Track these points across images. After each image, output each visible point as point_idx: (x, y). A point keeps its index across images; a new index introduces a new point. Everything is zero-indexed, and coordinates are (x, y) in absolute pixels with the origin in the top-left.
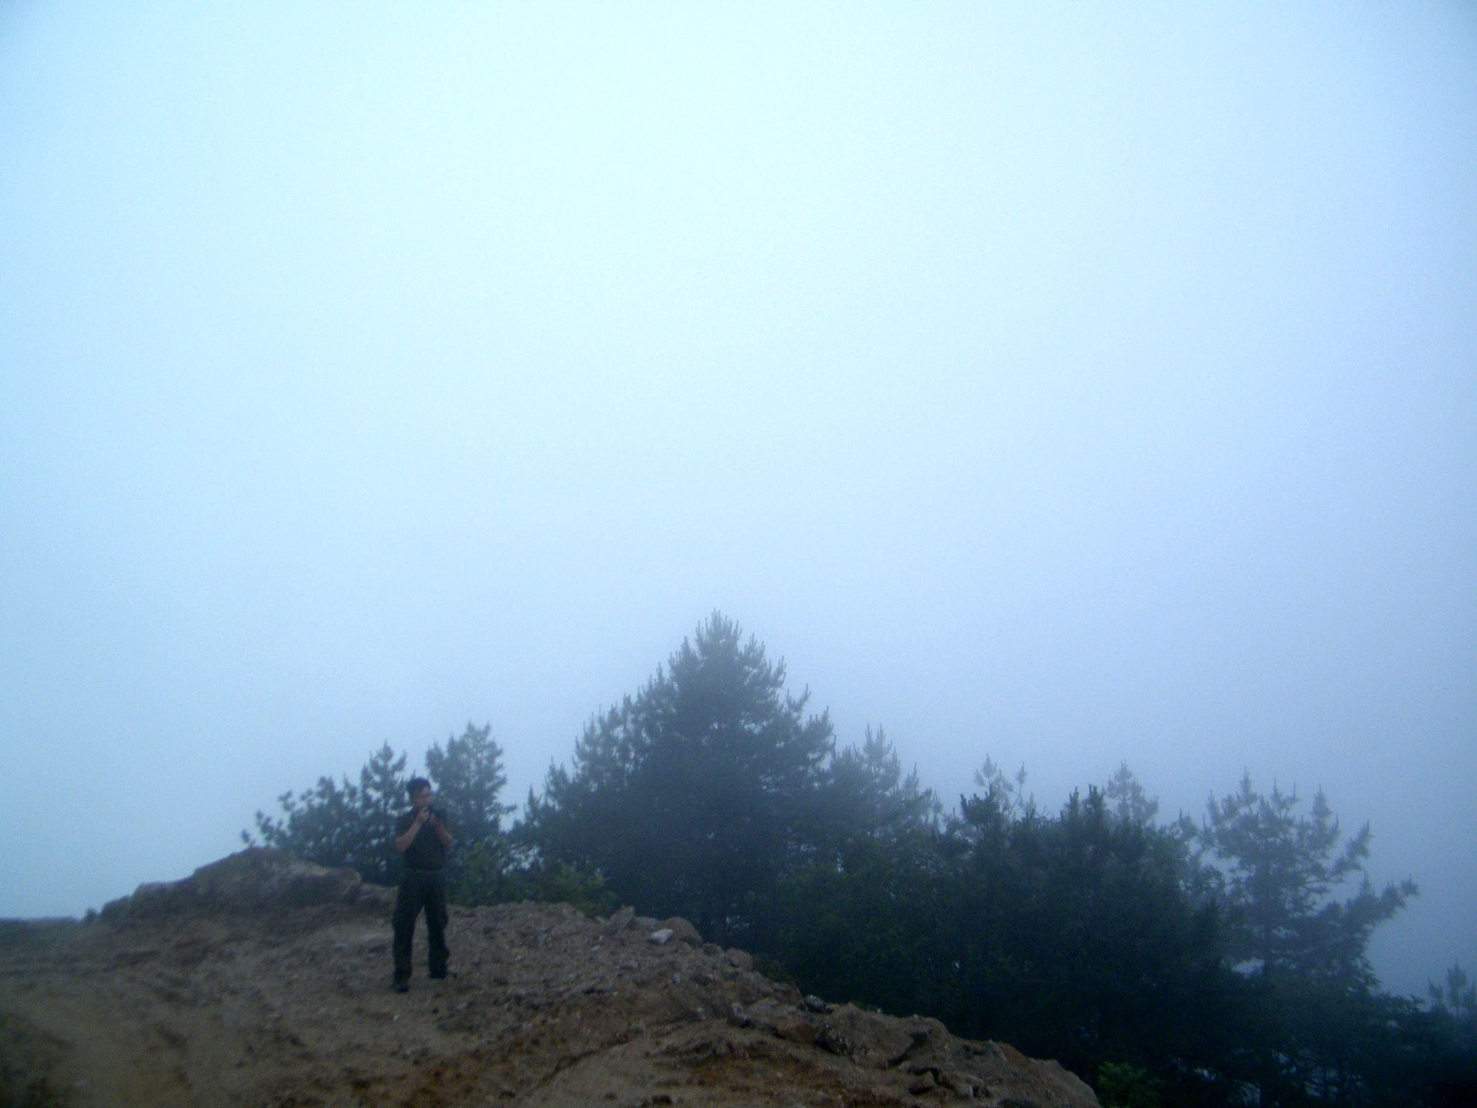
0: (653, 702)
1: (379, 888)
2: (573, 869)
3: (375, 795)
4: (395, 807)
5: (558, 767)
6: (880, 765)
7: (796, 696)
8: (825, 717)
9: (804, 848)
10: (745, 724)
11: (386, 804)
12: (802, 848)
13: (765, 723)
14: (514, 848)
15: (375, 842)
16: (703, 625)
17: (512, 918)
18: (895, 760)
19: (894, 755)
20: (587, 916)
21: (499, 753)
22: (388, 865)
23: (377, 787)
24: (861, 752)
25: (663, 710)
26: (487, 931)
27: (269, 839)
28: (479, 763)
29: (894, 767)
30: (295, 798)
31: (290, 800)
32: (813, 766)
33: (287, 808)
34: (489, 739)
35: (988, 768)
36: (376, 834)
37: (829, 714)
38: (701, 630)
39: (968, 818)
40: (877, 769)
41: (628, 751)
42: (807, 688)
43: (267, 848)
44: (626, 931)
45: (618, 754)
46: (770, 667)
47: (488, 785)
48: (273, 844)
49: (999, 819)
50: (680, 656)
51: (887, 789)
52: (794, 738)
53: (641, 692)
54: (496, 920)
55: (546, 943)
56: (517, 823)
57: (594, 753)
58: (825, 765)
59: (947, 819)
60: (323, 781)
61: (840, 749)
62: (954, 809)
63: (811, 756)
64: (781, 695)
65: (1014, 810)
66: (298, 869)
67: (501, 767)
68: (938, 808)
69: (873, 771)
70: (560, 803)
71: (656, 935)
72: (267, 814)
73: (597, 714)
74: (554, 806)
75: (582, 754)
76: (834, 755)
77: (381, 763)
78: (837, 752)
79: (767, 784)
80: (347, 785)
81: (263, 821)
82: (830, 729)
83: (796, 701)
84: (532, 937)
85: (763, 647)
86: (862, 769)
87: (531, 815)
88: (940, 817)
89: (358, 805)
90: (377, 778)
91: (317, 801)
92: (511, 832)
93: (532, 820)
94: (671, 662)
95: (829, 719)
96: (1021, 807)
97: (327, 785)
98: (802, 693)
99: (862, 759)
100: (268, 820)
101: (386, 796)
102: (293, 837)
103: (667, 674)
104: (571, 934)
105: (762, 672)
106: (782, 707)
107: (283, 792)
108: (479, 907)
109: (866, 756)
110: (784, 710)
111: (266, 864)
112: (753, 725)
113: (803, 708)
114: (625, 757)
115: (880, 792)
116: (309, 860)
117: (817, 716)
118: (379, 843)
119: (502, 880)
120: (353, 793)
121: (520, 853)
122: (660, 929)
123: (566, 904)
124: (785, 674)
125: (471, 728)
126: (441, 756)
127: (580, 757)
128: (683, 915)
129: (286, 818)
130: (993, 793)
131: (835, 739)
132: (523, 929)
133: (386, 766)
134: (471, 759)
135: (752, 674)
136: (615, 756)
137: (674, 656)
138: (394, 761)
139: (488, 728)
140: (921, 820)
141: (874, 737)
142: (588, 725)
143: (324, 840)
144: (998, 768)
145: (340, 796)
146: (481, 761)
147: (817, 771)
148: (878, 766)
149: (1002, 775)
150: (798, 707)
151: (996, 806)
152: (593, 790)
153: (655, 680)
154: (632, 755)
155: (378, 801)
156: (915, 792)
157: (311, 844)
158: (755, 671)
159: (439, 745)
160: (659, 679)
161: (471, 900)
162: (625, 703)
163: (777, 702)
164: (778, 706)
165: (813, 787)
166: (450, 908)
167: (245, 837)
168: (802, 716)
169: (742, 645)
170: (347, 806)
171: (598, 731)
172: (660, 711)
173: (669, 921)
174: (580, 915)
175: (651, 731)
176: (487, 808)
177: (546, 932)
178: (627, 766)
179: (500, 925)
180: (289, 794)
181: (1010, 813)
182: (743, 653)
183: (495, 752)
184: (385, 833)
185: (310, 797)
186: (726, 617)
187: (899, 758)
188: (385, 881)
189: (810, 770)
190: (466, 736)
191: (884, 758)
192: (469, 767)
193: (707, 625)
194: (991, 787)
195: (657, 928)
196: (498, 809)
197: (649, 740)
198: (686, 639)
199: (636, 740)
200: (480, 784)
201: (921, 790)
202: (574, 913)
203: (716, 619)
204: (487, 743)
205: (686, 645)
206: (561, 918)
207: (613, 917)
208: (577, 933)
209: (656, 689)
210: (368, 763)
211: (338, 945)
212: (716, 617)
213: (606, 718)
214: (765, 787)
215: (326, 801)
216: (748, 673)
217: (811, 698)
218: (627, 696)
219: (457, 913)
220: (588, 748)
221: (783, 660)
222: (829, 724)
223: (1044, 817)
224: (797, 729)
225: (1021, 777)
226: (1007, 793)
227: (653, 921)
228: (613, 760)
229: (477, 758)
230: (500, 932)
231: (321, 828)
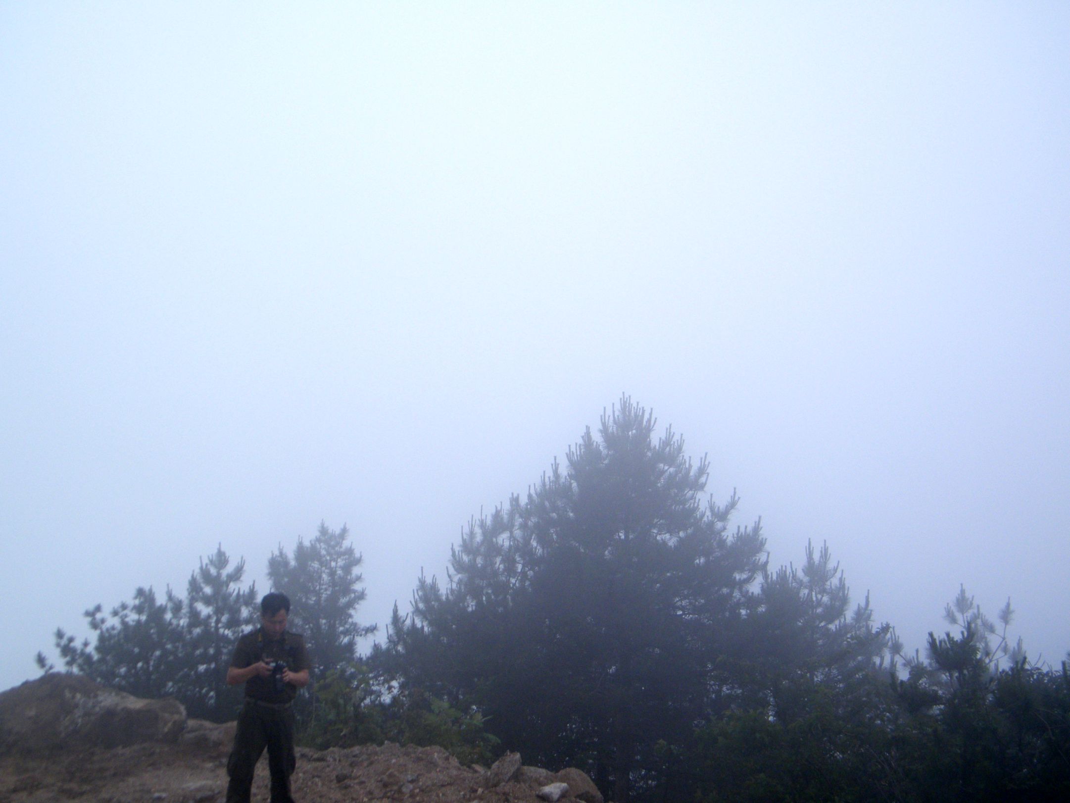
0: (547, 503)
1: (207, 724)
2: (446, 705)
3: (204, 610)
4: (230, 625)
5: (429, 581)
6: (823, 591)
7: (721, 503)
8: (757, 529)
9: (728, 689)
10: (657, 534)
11: (218, 621)
12: (724, 689)
13: (682, 534)
14: (372, 678)
15: (202, 668)
16: (609, 412)
17: (371, 763)
18: (842, 586)
19: (841, 579)
20: (462, 763)
21: (358, 561)
22: (218, 695)
23: (207, 601)
24: (800, 574)
25: (558, 514)
26: (340, 779)
27: (69, 664)
28: (332, 573)
29: (841, 594)
30: (105, 613)
31: (99, 616)
32: (740, 589)
33: (95, 625)
34: (346, 544)
35: (963, 603)
36: (205, 659)
37: (760, 526)
38: (607, 418)
39: (938, 662)
40: (819, 596)
41: (514, 562)
42: (735, 493)
43: (69, 675)
44: (511, 783)
45: (502, 566)
46: (690, 466)
47: (343, 601)
48: (75, 670)
49: (979, 667)
50: (580, 449)
51: (831, 621)
52: (718, 554)
53: (532, 492)
54: (352, 765)
55: (412, 796)
56: (376, 647)
57: (473, 564)
58: (755, 588)
59: (908, 663)
60: (140, 592)
61: (773, 569)
62: (917, 651)
63: (738, 576)
64: (702, 501)
65: (995, 657)
66: (108, 700)
67: (359, 578)
68: (896, 648)
69: (814, 599)
70: (431, 624)
71: (548, 789)
72: (68, 633)
73: (477, 517)
74: (423, 627)
75: (459, 566)
76: (766, 577)
77: (213, 571)
78: (769, 573)
79: (683, 608)
80: (170, 597)
81: (64, 642)
82: (762, 544)
83: (721, 508)
84: (395, 788)
85: (682, 441)
86: (801, 595)
87: (395, 638)
88: (899, 660)
89: (183, 622)
90: (208, 590)
91: (132, 617)
92: (368, 658)
93: (396, 644)
94: (569, 456)
95: (761, 532)
96: (1006, 654)
97: (145, 597)
98: (729, 499)
99: (801, 583)
100: (71, 640)
101: (218, 612)
102: (101, 661)
103: (564, 470)
104: (443, 786)
105: (680, 472)
106: (703, 515)
107: (91, 607)
108: (331, 749)
109: (806, 579)
110: (705, 519)
111: (68, 694)
112: (667, 536)
113: (729, 516)
114: (510, 570)
115: (822, 624)
116: (120, 689)
117: (746, 527)
118: (206, 670)
119: (359, 716)
120: (177, 608)
121: (378, 685)
122: (552, 782)
123: (437, 748)
124: (708, 474)
125: (324, 531)
126: (286, 563)
127: (456, 570)
128: (577, 766)
129: (93, 637)
130: (971, 633)
131: (768, 556)
132: (385, 778)
133: (219, 575)
134: (324, 568)
135: (667, 474)
136: (499, 568)
137: (573, 449)
138: (230, 569)
139: (344, 531)
140: (874, 663)
141: (816, 557)
142: (466, 530)
143: (140, 665)
144: (975, 603)
145: (162, 610)
146: (336, 571)
147: (745, 594)
148: (820, 593)
149: (981, 611)
150: (723, 516)
151: (975, 650)
152: (470, 609)
153: (549, 478)
154: (519, 567)
155: (209, 617)
156: (867, 626)
157: (123, 670)
158: (672, 470)
159: (285, 551)
160: (554, 476)
161: (319, 740)
162: (512, 505)
163: (697, 508)
164: (698, 514)
165: (740, 614)
166: (298, 751)
167: (41, 660)
168: (727, 527)
169: (656, 438)
170: (170, 624)
171: (479, 538)
172: (554, 515)
173: (562, 772)
174: (454, 761)
175: (543, 540)
176: (341, 629)
177: (412, 782)
178: (513, 580)
179: (357, 772)
180: (98, 609)
181: (991, 661)
182: (657, 447)
183: (353, 560)
184: (215, 658)
185: (125, 612)
186: (638, 403)
187: (847, 584)
188: (217, 715)
189: (737, 594)
190: (318, 540)
191: (828, 583)
192: (320, 577)
193: (614, 412)
194: (969, 628)
195: (548, 781)
196: (354, 630)
197: (541, 551)
198: (588, 428)
199: (524, 549)
200: (333, 598)
201: (875, 626)
202: (447, 759)
203: (626, 405)
204: (342, 550)
205: (587, 437)
206: (432, 765)
207: (495, 765)
208: (450, 784)
209: (550, 488)
210: (197, 571)
211: (157, 795)
212: (625, 402)
213: (489, 522)
214: (680, 613)
215: (144, 618)
216: (663, 472)
217: (738, 506)
218: (515, 495)
219: (303, 756)
220: (465, 558)
221: (706, 457)
222: (760, 538)
223: (1038, 669)
224: (722, 543)
225: (1006, 615)
226: (987, 634)
227: (543, 772)
228: (495, 573)
229: (331, 568)
230: (356, 781)
231: (136, 650)
